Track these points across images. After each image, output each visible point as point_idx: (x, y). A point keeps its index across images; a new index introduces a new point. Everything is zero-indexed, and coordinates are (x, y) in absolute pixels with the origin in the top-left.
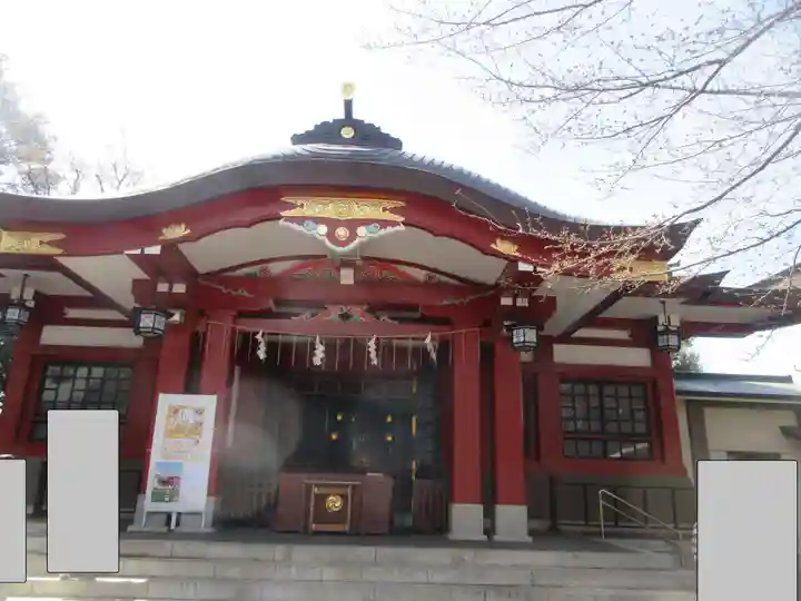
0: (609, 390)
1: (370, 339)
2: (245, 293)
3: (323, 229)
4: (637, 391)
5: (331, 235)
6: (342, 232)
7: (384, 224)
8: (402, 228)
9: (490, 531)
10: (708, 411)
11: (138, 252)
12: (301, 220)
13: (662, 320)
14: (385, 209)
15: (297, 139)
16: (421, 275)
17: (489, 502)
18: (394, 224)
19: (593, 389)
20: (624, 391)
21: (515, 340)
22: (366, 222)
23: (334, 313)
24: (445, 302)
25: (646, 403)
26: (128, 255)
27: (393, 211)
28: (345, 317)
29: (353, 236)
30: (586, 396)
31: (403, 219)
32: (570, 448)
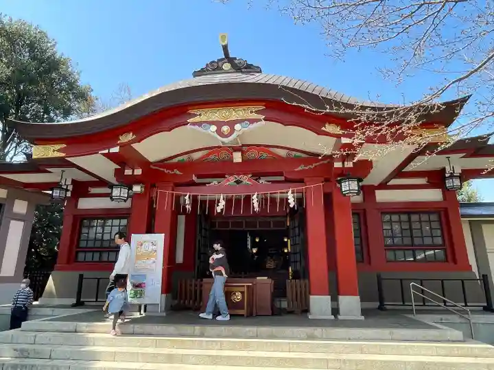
0: (414, 217)
1: (253, 195)
2: (178, 172)
3: (214, 128)
4: (434, 217)
5: (219, 132)
6: (225, 129)
7: (252, 121)
8: (264, 122)
9: (335, 311)
10: (484, 227)
11: (106, 151)
12: (199, 124)
13: (448, 169)
14: (252, 112)
15: (196, 74)
16: (283, 153)
17: (335, 293)
18: (257, 120)
19: (404, 217)
20: (424, 217)
21: (343, 190)
22: (240, 121)
23: (231, 180)
24: (300, 168)
25: (441, 225)
26: (102, 154)
27: (257, 112)
28: (238, 182)
29: (232, 131)
30: (400, 222)
31: (264, 117)
32: (390, 255)
